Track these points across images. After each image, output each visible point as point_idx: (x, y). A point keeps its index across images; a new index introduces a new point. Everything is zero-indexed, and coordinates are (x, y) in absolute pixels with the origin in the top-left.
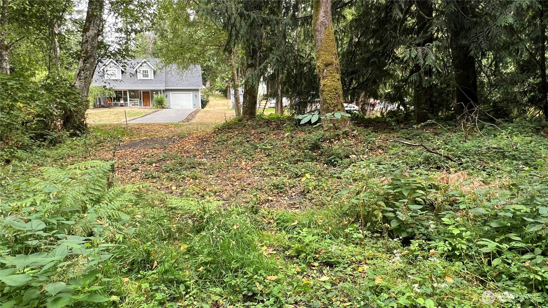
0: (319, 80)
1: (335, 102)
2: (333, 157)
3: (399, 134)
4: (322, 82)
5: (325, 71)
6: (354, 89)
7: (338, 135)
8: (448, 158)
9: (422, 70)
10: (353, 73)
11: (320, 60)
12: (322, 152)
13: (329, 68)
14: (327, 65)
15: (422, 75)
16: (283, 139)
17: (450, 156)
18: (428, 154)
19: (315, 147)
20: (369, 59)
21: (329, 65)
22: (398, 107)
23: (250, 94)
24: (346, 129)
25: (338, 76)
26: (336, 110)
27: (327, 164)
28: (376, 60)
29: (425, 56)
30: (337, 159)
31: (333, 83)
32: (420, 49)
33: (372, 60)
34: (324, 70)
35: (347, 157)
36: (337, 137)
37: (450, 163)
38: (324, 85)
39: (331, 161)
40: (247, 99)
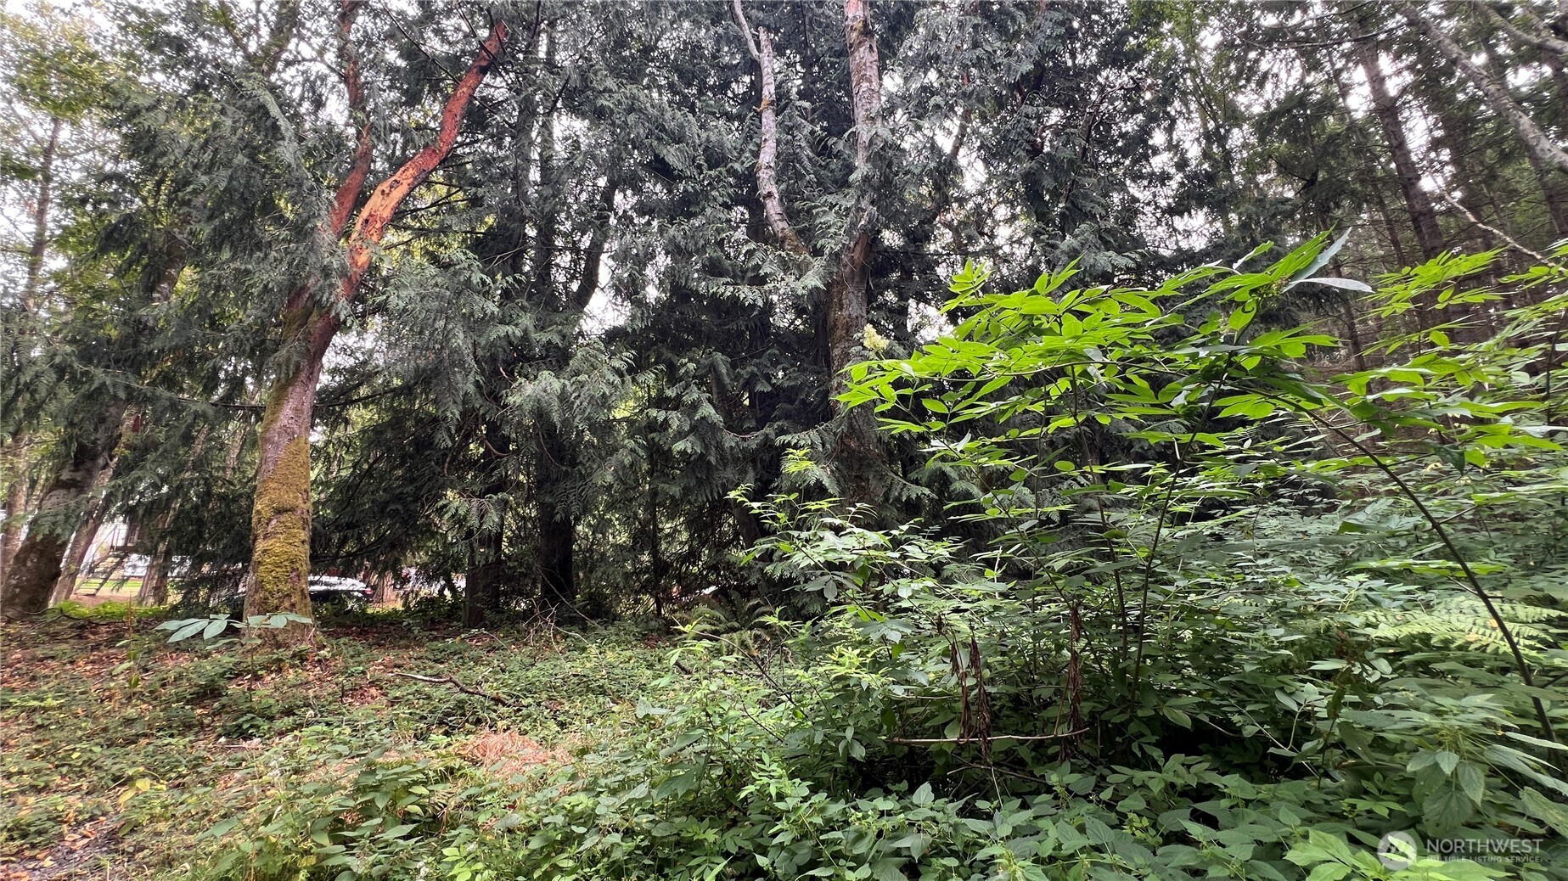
0: (255, 540)
1: (285, 588)
2: (250, 716)
3: (422, 652)
4: (260, 545)
5: (274, 522)
6: (349, 554)
7: (279, 660)
8: (497, 701)
9: (476, 536)
10: (350, 526)
11: (266, 500)
12: (224, 706)
13: (285, 517)
14: (279, 511)
15: (476, 545)
16: (112, 677)
17: (502, 696)
18: (464, 696)
19: (208, 693)
20: (387, 503)
21: (286, 511)
22: (441, 592)
23: (41, 554)
24: (303, 646)
25: (304, 535)
26: (287, 604)
27: (227, 735)
28: (400, 507)
29: (482, 516)
30: (259, 721)
31: (288, 548)
32: (475, 502)
33: (393, 507)
34: (270, 520)
35: (289, 712)
36: (278, 666)
37: (502, 709)
38: (265, 551)
39: (240, 726)
40: (29, 564)
